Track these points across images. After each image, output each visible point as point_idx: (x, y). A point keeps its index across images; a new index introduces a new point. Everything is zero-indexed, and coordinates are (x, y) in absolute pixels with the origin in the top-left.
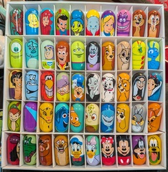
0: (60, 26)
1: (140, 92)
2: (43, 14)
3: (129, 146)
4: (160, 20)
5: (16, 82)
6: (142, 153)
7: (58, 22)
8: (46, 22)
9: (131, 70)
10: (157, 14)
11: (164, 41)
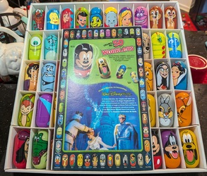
0: (79, 22)
1: (164, 80)
2: (63, 12)
3: (159, 143)
4: (176, 14)
5: (32, 73)
6: (175, 152)
7: (78, 18)
8: (66, 19)
9: (152, 59)
10: (173, 9)
11: (183, 31)
